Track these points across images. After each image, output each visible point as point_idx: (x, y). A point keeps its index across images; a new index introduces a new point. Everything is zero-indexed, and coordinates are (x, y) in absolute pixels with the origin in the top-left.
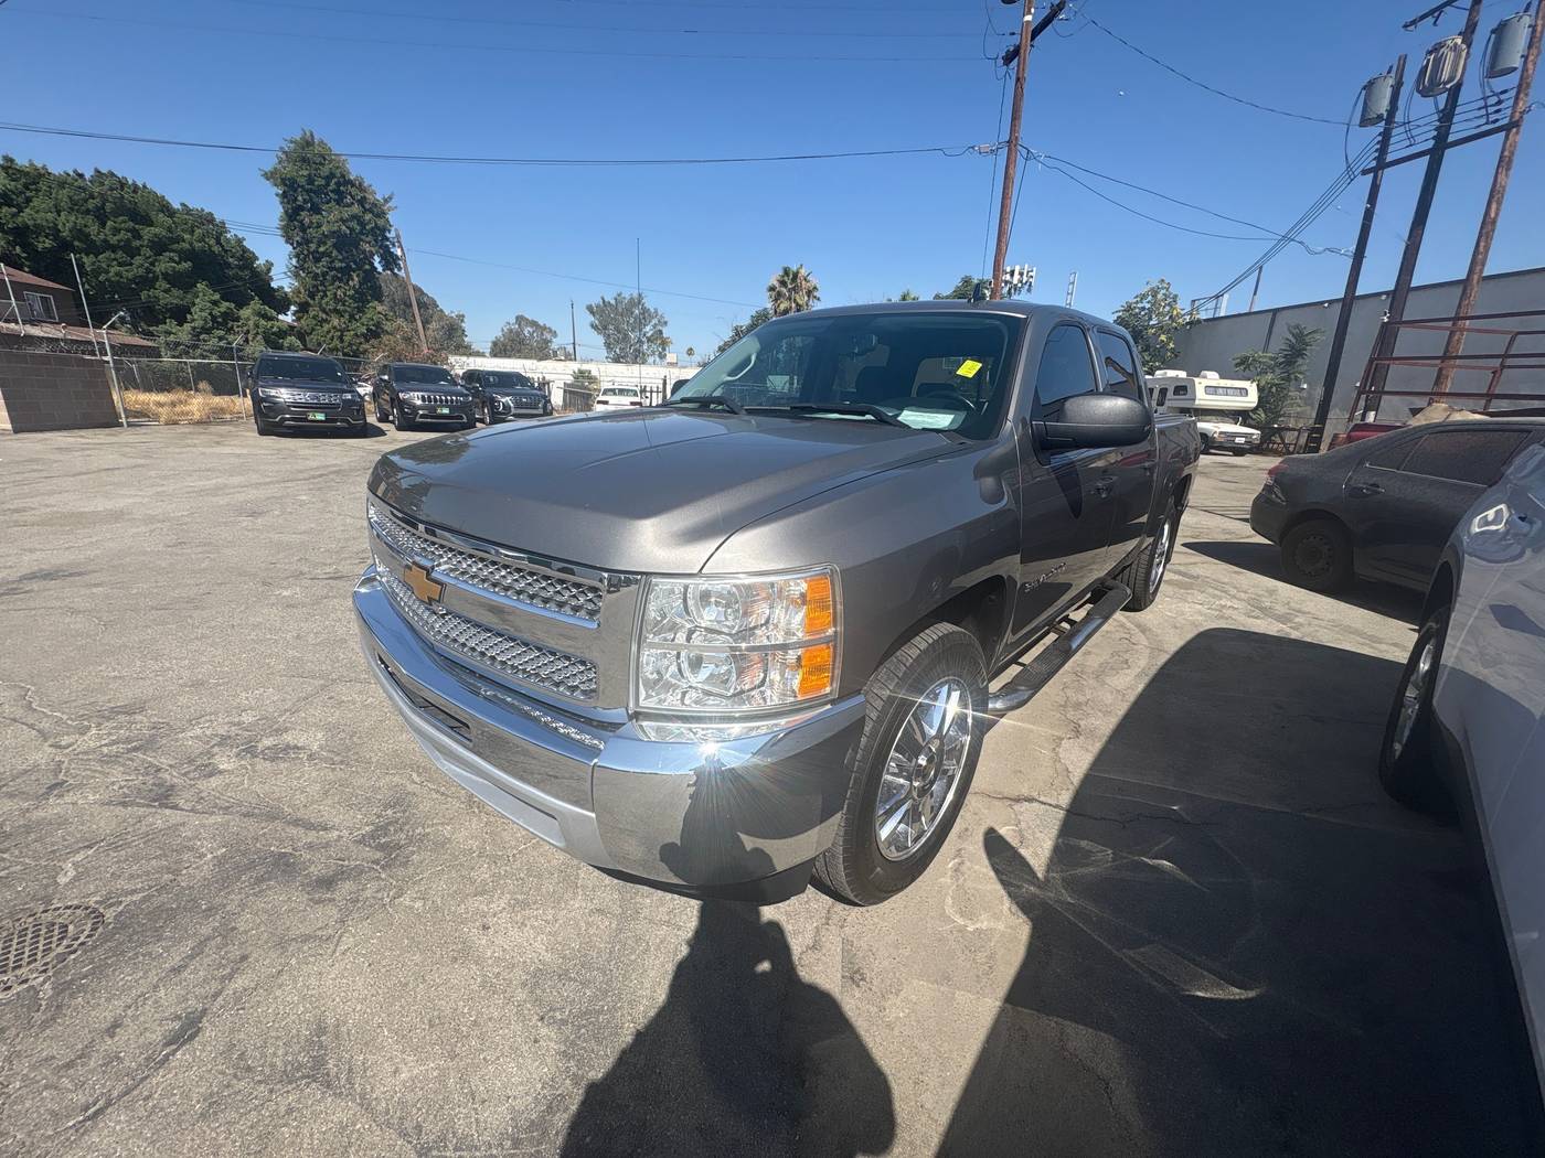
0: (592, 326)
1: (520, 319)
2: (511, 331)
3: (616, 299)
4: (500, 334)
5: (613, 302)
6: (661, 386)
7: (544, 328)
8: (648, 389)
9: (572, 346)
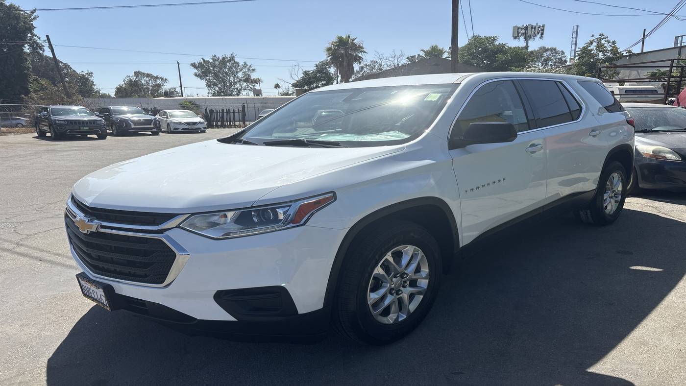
0: (196, 75)
1: (137, 74)
2: (131, 81)
3: (213, 59)
4: (123, 83)
5: (211, 61)
6: (241, 109)
7: (157, 78)
8: (232, 111)
9: (179, 88)
